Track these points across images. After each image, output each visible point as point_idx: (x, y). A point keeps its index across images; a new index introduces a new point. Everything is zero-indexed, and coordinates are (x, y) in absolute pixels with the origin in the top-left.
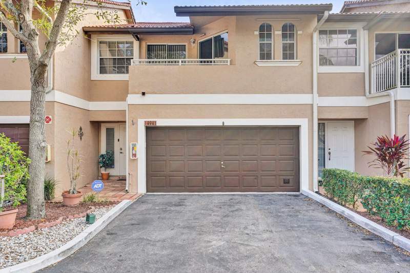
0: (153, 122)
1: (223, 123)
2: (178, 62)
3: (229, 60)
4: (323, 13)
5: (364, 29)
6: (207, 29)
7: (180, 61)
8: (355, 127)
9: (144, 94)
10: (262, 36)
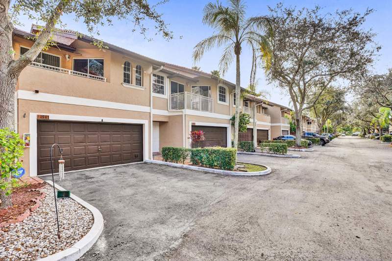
0: (46, 116)
1: (102, 120)
2: (68, 72)
3: (105, 79)
4: (160, 66)
5: (168, 77)
6: (84, 51)
7: (69, 72)
8: (160, 126)
9: (37, 92)
10: (125, 68)
